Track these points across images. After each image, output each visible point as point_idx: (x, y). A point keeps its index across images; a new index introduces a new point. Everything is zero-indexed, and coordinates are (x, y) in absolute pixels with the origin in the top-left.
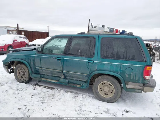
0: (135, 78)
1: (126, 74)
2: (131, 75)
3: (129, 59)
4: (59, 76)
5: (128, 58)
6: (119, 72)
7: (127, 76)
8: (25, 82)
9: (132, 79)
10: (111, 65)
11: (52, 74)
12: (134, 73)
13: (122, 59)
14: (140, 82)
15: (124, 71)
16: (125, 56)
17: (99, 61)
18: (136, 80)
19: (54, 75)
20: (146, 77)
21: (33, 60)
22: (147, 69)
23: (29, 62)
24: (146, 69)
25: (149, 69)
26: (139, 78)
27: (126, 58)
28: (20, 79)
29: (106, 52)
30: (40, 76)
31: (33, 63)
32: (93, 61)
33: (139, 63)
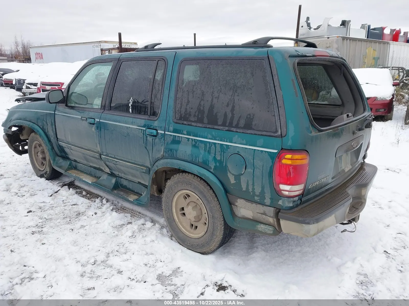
0: (253, 189)
1: (229, 175)
2: (242, 177)
3: (237, 126)
4: (101, 168)
5: (235, 123)
6: (212, 165)
7: (233, 181)
8: (45, 176)
9: (244, 189)
10: (194, 143)
11: (87, 160)
12: (249, 170)
13: (219, 125)
14: (268, 201)
15: (224, 164)
16: (229, 115)
17: (168, 131)
18: (254, 195)
19: (91, 164)
20: (282, 187)
21: (52, 125)
22: (284, 161)
23: (45, 127)
24: (280, 161)
25: (289, 162)
26: (263, 188)
27: (231, 125)
28: (39, 167)
29: (187, 105)
30: (70, 164)
31: (53, 130)
32: (157, 130)
33: (261, 140)
